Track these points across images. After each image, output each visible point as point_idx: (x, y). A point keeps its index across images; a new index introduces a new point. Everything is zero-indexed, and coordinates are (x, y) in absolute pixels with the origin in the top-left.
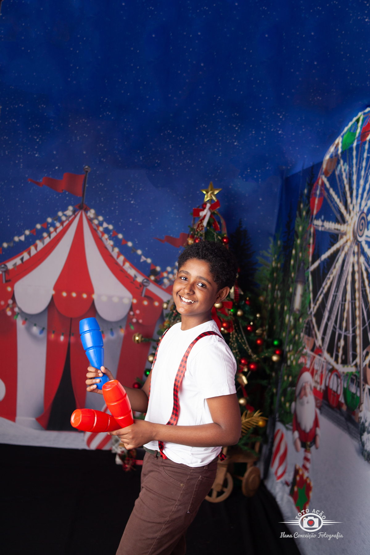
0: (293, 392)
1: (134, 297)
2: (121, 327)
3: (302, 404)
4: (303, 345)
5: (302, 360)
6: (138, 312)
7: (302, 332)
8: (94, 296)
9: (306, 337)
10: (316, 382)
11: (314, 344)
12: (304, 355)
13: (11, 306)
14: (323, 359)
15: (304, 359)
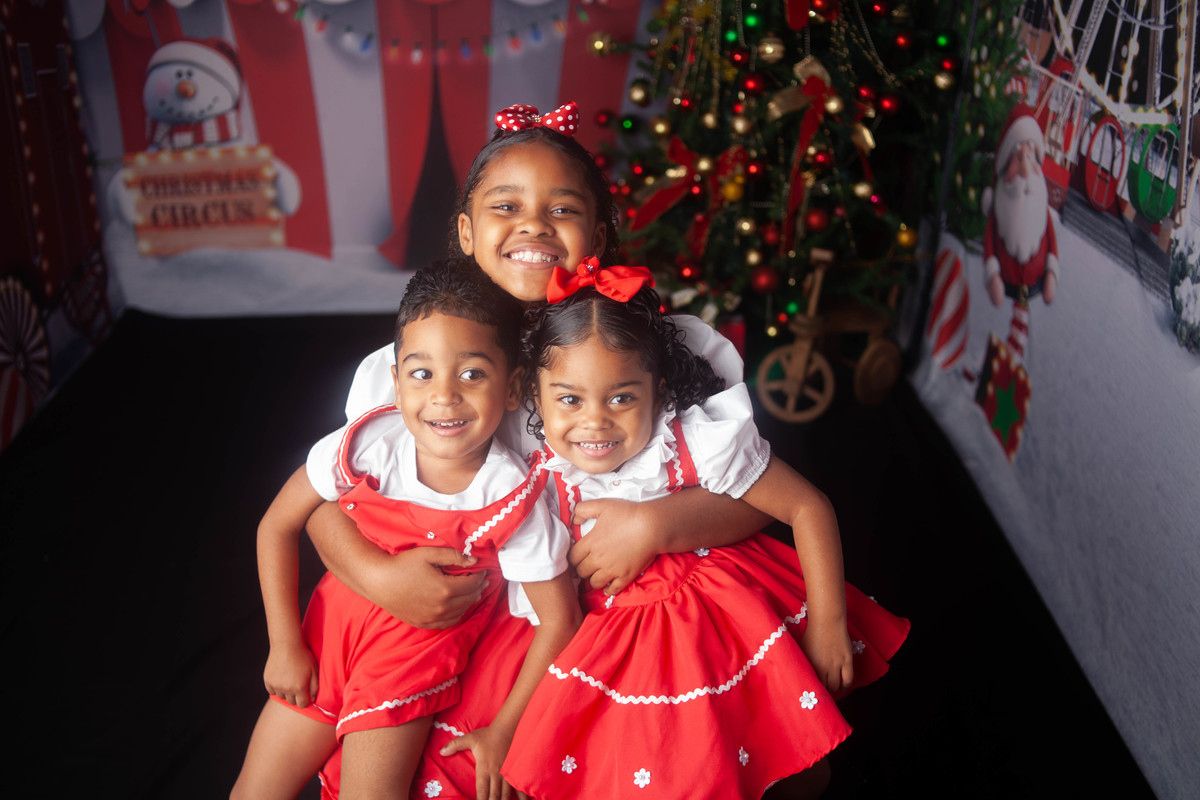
0: (991, 164)
2: (556, 19)
3: (1012, 195)
4: (1021, 47)
5: (1014, 86)
7: (1017, 14)
9: (1030, 27)
10: (1053, 143)
11: (1052, 46)
12: (1022, 75)
14: (1074, 88)
15: (1020, 84)
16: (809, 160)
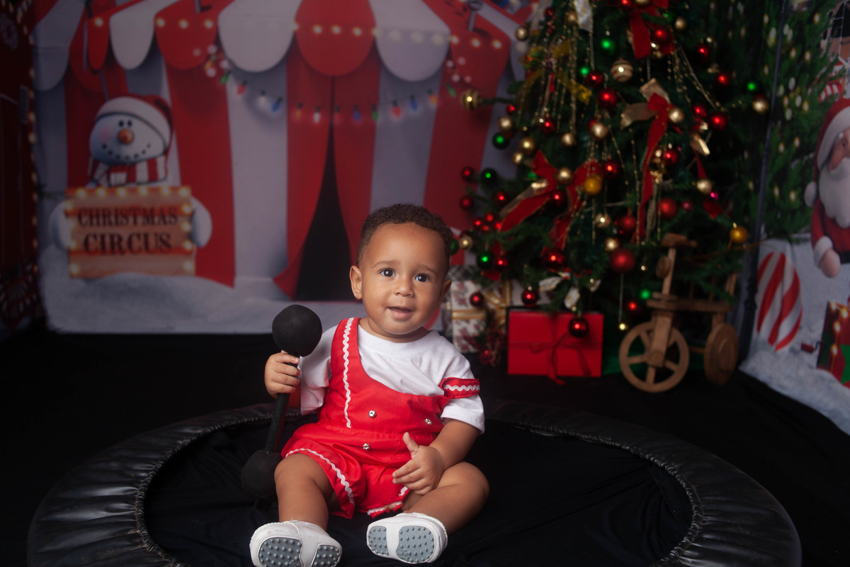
0: (810, 164)
1: (454, 32)
2: (430, 92)
4: (832, 60)
5: (828, 91)
6: (462, 61)
7: (825, 37)
8: (377, 32)
9: (840, 40)
12: (832, 81)
13: (213, 58)
15: (835, 87)
16: (658, 161)
